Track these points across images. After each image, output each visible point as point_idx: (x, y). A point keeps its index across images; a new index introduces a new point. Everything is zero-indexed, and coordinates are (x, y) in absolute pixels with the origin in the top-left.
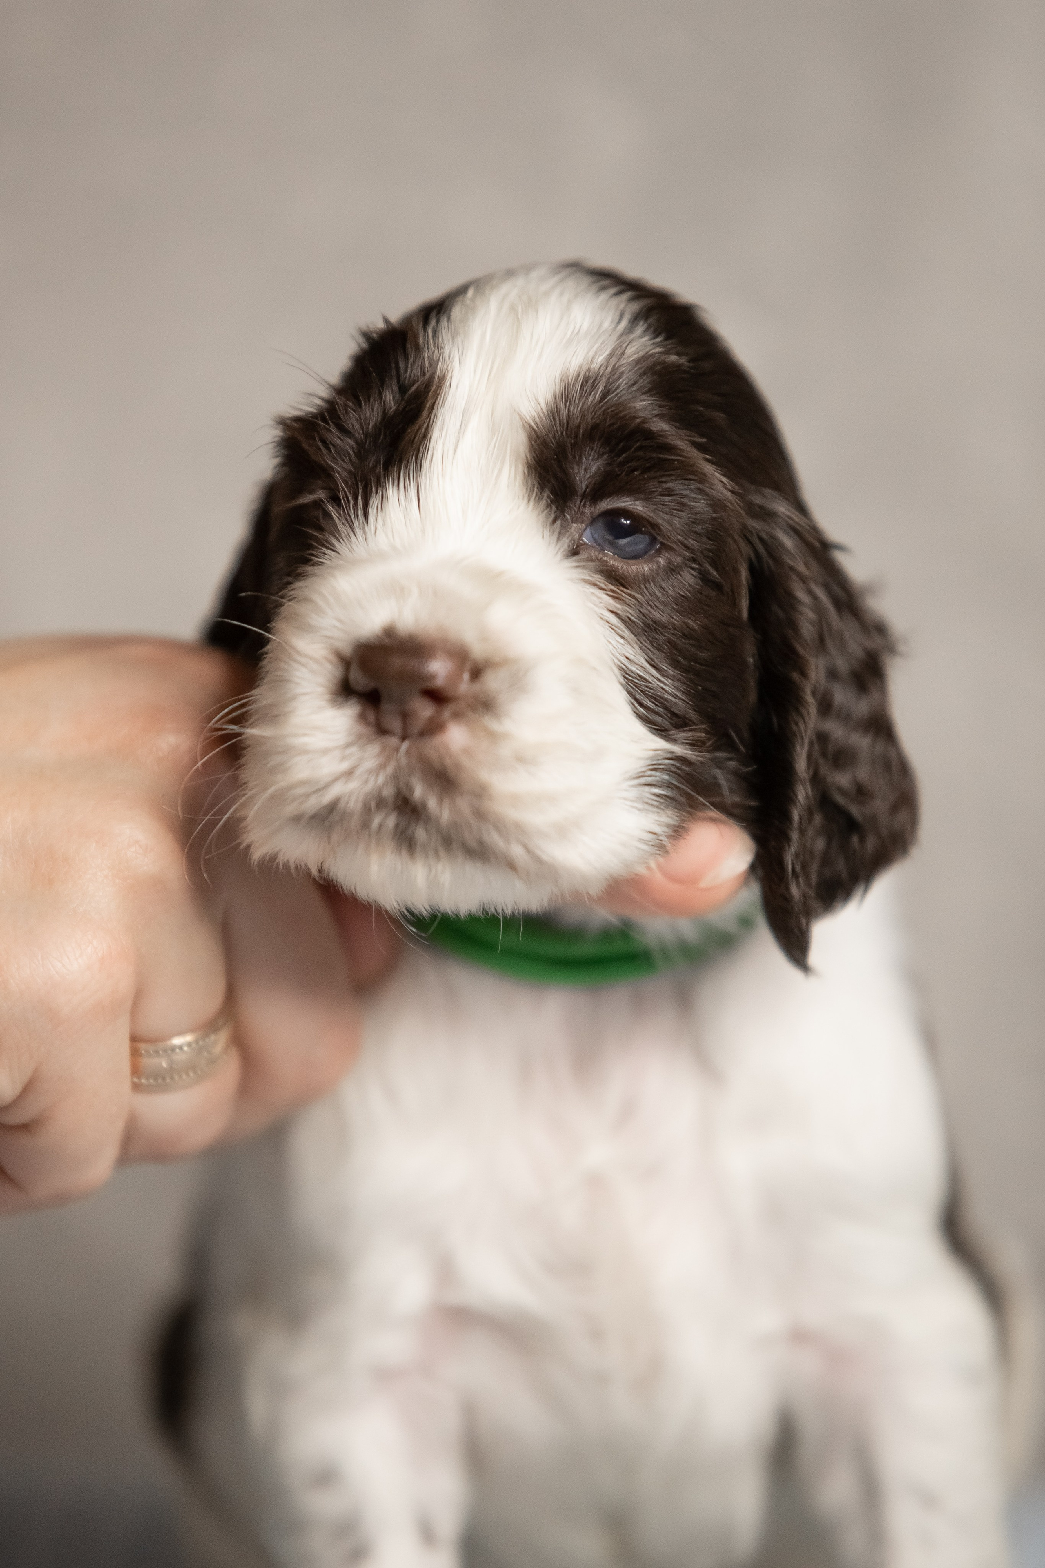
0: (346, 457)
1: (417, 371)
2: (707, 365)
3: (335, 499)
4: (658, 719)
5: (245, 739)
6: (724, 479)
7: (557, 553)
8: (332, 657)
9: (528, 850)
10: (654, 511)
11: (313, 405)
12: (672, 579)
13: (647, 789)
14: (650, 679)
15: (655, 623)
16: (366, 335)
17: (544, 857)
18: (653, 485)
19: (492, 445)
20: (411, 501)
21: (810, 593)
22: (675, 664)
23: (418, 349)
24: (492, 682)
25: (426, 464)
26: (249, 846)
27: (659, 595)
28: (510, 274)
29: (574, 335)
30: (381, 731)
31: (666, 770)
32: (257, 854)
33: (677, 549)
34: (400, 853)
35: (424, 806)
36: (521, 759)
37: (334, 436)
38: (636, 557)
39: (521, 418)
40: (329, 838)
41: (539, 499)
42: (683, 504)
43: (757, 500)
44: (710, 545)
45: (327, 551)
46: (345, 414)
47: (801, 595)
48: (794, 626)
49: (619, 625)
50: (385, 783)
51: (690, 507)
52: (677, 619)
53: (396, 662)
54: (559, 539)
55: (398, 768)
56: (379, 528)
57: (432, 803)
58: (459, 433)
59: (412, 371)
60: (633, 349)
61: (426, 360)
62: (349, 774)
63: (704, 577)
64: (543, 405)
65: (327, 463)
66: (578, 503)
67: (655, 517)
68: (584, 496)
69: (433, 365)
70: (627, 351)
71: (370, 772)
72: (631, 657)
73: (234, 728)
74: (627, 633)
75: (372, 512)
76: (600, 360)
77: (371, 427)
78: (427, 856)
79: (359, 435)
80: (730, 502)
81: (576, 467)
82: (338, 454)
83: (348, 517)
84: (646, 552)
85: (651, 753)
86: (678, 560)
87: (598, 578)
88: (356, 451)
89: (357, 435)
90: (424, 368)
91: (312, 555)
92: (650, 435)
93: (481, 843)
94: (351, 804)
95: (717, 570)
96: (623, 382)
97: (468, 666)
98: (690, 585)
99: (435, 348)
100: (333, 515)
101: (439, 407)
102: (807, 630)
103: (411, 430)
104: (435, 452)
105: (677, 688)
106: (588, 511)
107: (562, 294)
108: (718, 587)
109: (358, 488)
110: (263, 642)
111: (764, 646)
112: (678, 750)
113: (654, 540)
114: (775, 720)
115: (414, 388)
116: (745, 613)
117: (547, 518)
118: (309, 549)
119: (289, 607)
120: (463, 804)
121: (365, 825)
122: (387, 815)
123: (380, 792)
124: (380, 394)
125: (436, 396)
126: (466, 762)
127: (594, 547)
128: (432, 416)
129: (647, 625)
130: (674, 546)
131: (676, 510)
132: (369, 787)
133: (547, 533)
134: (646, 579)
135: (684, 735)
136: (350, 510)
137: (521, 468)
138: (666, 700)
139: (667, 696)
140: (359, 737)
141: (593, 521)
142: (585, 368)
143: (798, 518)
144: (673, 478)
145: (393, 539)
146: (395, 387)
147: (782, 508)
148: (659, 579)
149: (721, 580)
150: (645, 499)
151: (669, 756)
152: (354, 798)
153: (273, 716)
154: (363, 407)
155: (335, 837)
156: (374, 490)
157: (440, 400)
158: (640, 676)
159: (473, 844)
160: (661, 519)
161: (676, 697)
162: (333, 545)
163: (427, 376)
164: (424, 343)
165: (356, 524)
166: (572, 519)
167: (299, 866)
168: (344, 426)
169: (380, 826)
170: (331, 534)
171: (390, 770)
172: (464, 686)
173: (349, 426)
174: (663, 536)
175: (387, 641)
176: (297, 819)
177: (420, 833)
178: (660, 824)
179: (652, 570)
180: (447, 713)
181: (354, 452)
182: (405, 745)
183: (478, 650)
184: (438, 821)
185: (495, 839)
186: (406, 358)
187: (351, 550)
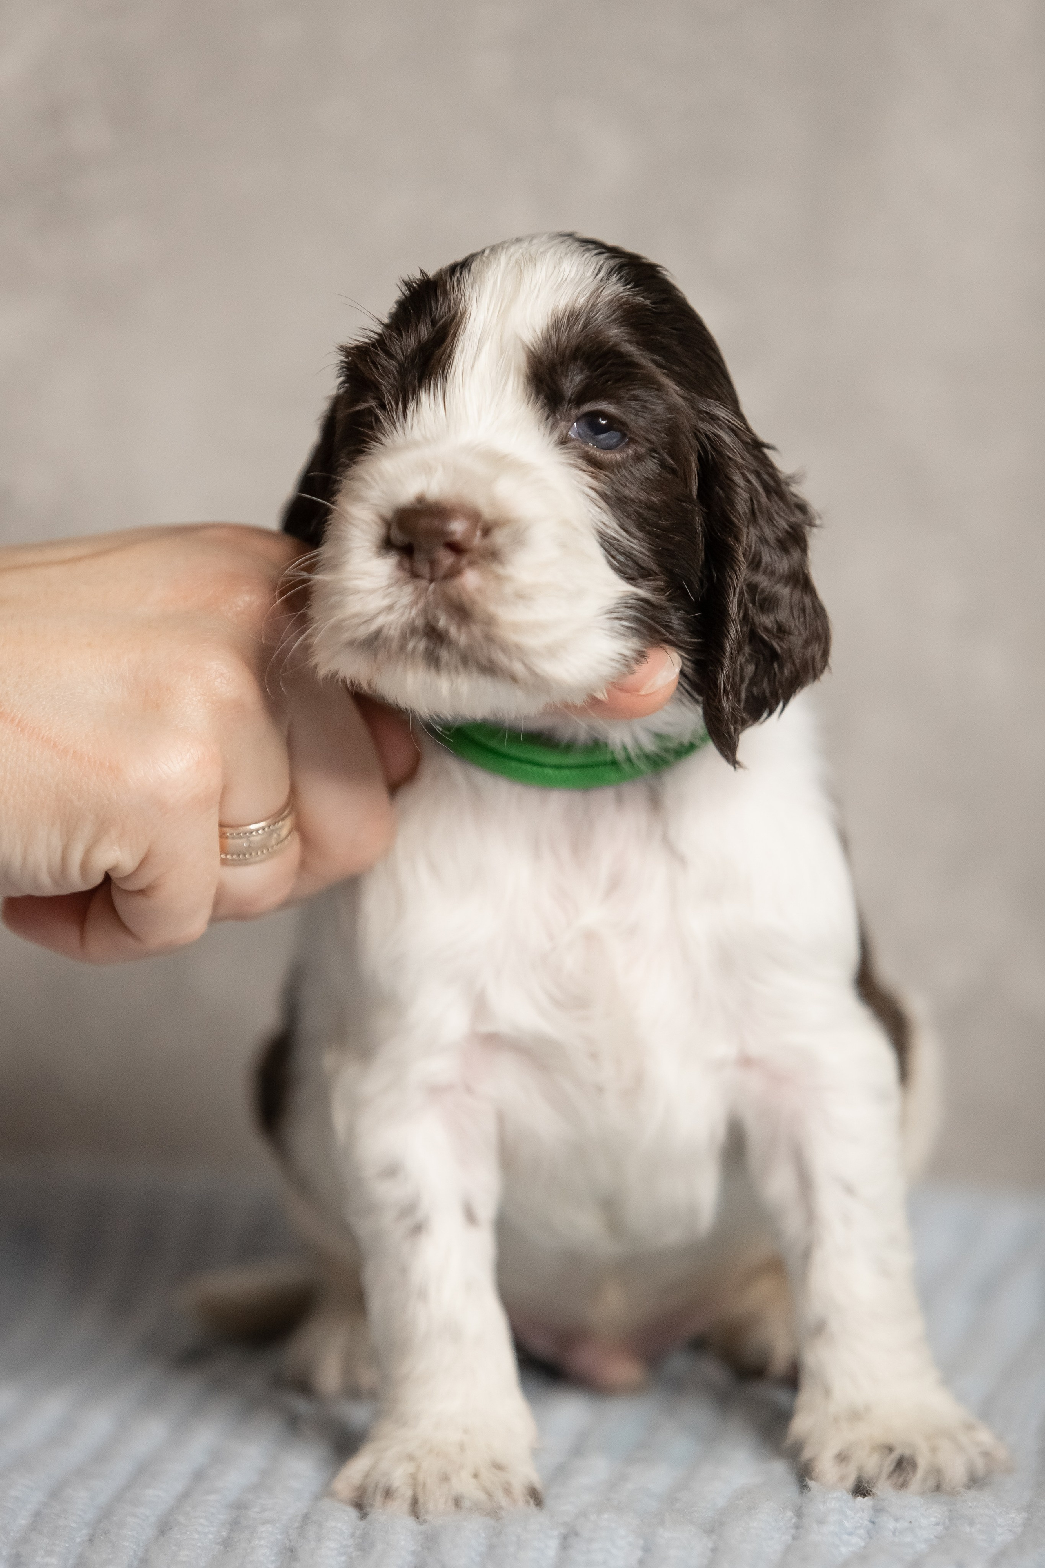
0: (390, 374)
1: (445, 309)
2: (667, 307)
3: (383, 407)
4: (629, 571)
5: (313, 585)
6: (677, 388)
7: (550, 443)
8: (379, 521)
9: (526, 666)
10: (623, 413)
11: (368, 337)
12: (638, 465)
13: (617, 622)
14: (621, 539)
15: (625, 497)
16: (408, 284)
17: (538, 671)
18: (622, 393)
19: (501, 361)
20: (439, 405)
21: (744, 476)
22: (640, 528)
23: (445, 293)
24: (499, 538)
25: (450, 377)
26: (316, 666)
27: (629, 477)
28: (518, 240)
29: (563, 281)
30: (414, 575)
31: (632, 607)
32: (322, 672)
33: (641, 442)
34: (429, 667)
35: (447, 632)
36: (521, 596)
37: (383, 359)
38: (610, 448)
39: (523, 343)
40: (376, 658)
41: (536, 403)
42: (646, 407)
43: (703, 407)
44: (667, 439)
45: (375, 444)
46: (390, 342)
47: (738, 479)
48: (732, 504)
49: (597, 497)
50: (417, 615)
51: (652, 410)
52: (643, 496)
53: (424, 523)
54: (550, 433)
55: (427, 603)
56: (415, 425)
57: (453, 631)
58: (476, 354)
59: (441, 310)
60: (608, 292)
61: (452, 301)
62: (390, 608)
63: (663, 464)
64: (539, 333)
65: (376, 379)
66: (566, 406)
67: (624, 417)
68: (570, 401)
69: (457, 304)
70: (602, 293)
71: (405, 606)
72: (607, 523)
73: (305, 575)
74: (603, 504)
75: (409, 414)
76: (581, 301)
77: (409, 351)
78: (449, 672)
79: (401, 357)
80: (683, 407)
81: (563, 380)
82: (384, 371)
83: (392, 418)
84: (617, 445)
85: (621, 595)
86: (642, 450)
87: (581, 463)
88: (397, 369)
89: (398, 357)
90: (450, 307)
91: (366, 447)
92: (620, 355)
93: (490, 661)
94: (392, 632)
95: (673, 459)
96: (600, 317)
97: (480, 525)
98: (652, 469)
99: (458, 292)
100: (380, 416)
101: (460, 335)
102: (742, 507)
103: (438, 353)
104: (457, 369)
105: (643, 546)
106: (574, 413)
107: (555, 253)
108: (673, 471)
109: (399, 395)
110: (328, 511)
111: (708, 518)
112: (642, 593)
113: (624, 435)
115: (442, 321)
116: (695, 492)
117: (542, 415)
118: (363, 443)
119: (346, 484)
120: (477, 630)
121: (402, 647)
122: (420, 640)
123: (413, 621)
124: (417, 327)
125: (458, 325)
126: (478, 598)
127: (578, 440)
128: (455, 342)
129: (619, 499)
130: (638, 439)
131: (640, 411)
132: (404, 618)
133: (542, 428)
134: (619, 465)
135: (647, 583)
136: (393, 412)
137: (522, 380)
138: (636, 556)
139: (635, 552)
140: (398, 580)
141: (578, 420)
142: (570, 306)
143: (737, 422)
144: (637, 386)
145: (425, 432)
146: (428, 321)
147: (721, 412)
148: (628, 464)
149: (675, 466)
150: (617, 403)
151: (635, 597)
152: (393, 627)
153: (335, 566)
154: (404, 337)
155: (380, 657)
156: (411, 397)
157: (461, 329)
158: (614, 537)
159: (484, 662)
160: (629, 419)
161: (641, 553)
162: (380, 439)
163: (452, 313)
164: (450, 288)
165: (397, 423)
166: (561, 419)
167: (353, 682)
168: (389, 351)
169: (414, 649)
170: (380, 432)
171: (420, 605)
172: (477, 540)
173: (393, 351)
174: (630, 431)
175: (419, 506)
176: (351, 643)
177: (444, 654)
178: (628, 648)
179: (623, 458)
180: (464, 562)
181: (396, 370)
182: (432, 586)
183: (488, 513)
184: (457, 644)
185: (500, 658)
186: (437, 301)
187: (393, 441)
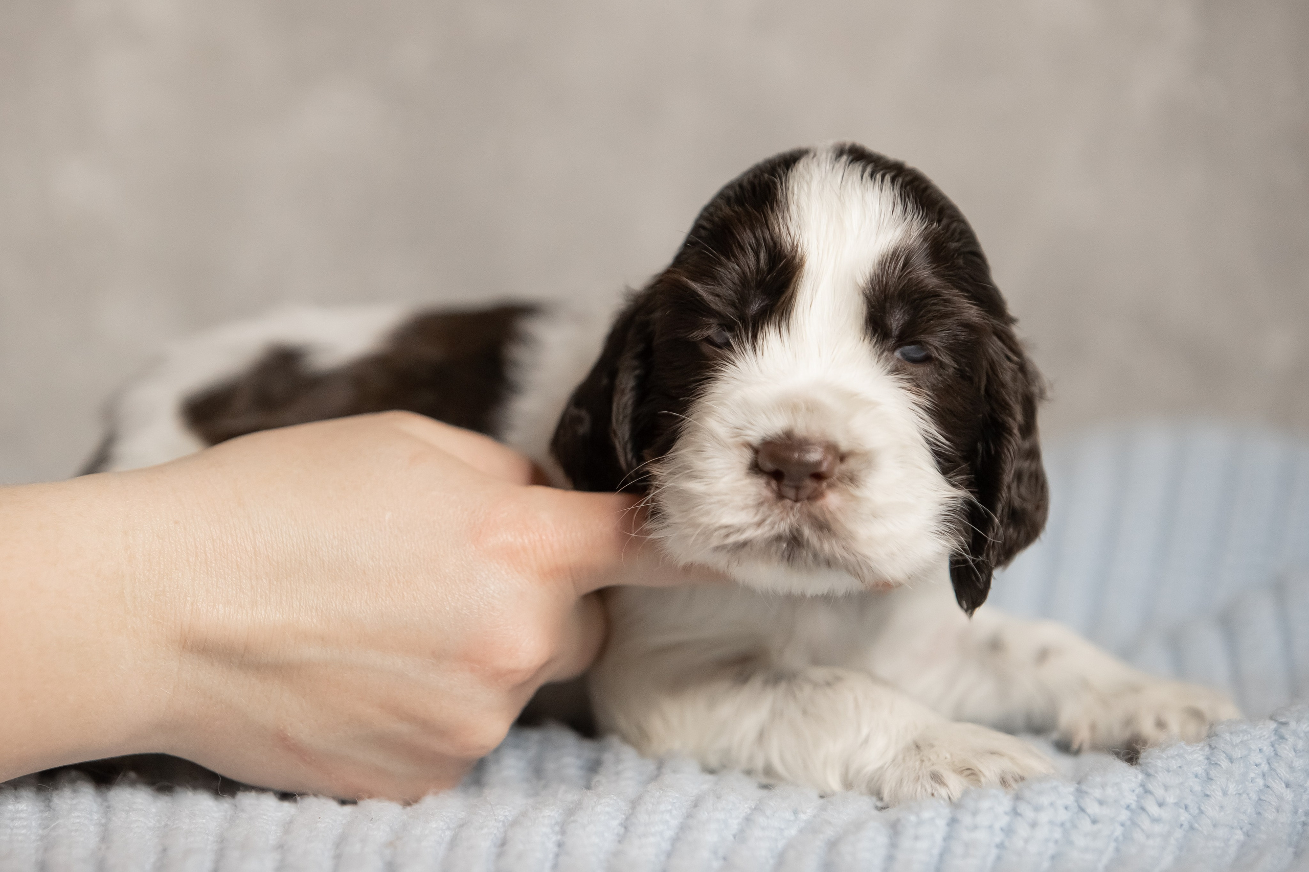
7: (882, 372)
25: (793, 314)
30: (782, 497)
35: (809, 541)
39: (858, 288)
41: (871, 340)
49: (920, 411)
50: (784, 530)
53: (796, 456)
55: (793, 520)
56: (764, 352)
57: (816, 541)
58: (813, 293)
62: (760, 523)
71: (775, 522)
81: (890, 317)
85: (946, 500)
92: (937, 295)
94: (761, 542)
95: (970, 368)
97: (838, 456)
101: (800, 277)
104: (798, 306)
108: (970, 379)
114: (992, 447)
116: (983, 390)
123: (779, 534)
132: (773, 531)
135: (959, 477)
140: (767, 500)
149: (972, 374)
152: (763, 538)
157: (801, 273)
161: (952, 452)
171: (787, 522)
172: (837, 468)
180: (824, 486)
182: (798, 506)
183: (844, 446)
